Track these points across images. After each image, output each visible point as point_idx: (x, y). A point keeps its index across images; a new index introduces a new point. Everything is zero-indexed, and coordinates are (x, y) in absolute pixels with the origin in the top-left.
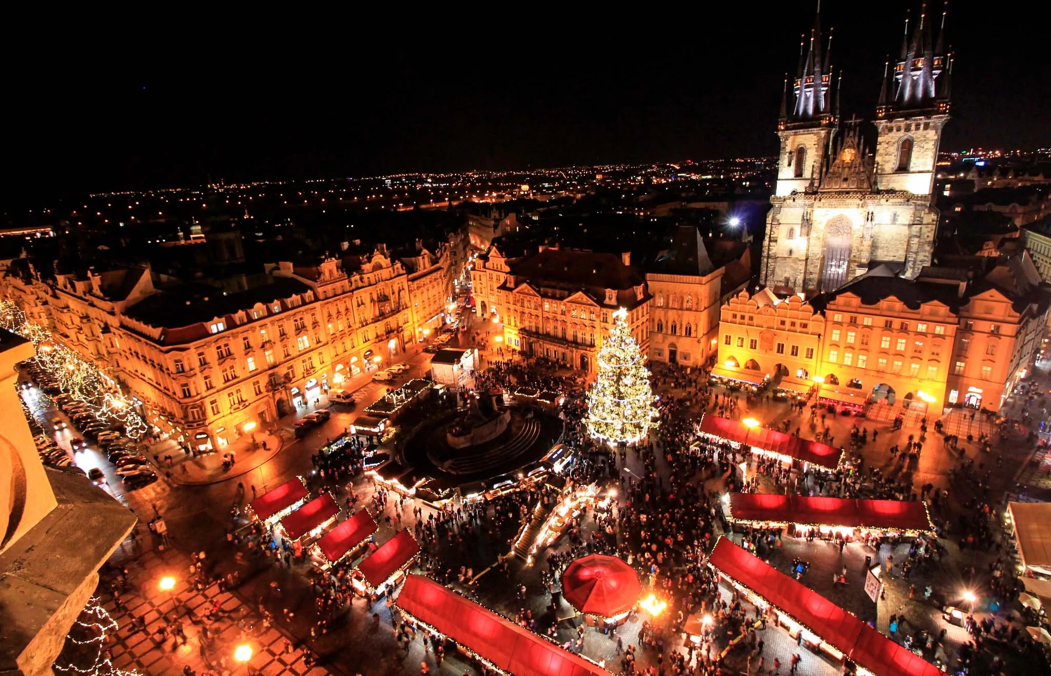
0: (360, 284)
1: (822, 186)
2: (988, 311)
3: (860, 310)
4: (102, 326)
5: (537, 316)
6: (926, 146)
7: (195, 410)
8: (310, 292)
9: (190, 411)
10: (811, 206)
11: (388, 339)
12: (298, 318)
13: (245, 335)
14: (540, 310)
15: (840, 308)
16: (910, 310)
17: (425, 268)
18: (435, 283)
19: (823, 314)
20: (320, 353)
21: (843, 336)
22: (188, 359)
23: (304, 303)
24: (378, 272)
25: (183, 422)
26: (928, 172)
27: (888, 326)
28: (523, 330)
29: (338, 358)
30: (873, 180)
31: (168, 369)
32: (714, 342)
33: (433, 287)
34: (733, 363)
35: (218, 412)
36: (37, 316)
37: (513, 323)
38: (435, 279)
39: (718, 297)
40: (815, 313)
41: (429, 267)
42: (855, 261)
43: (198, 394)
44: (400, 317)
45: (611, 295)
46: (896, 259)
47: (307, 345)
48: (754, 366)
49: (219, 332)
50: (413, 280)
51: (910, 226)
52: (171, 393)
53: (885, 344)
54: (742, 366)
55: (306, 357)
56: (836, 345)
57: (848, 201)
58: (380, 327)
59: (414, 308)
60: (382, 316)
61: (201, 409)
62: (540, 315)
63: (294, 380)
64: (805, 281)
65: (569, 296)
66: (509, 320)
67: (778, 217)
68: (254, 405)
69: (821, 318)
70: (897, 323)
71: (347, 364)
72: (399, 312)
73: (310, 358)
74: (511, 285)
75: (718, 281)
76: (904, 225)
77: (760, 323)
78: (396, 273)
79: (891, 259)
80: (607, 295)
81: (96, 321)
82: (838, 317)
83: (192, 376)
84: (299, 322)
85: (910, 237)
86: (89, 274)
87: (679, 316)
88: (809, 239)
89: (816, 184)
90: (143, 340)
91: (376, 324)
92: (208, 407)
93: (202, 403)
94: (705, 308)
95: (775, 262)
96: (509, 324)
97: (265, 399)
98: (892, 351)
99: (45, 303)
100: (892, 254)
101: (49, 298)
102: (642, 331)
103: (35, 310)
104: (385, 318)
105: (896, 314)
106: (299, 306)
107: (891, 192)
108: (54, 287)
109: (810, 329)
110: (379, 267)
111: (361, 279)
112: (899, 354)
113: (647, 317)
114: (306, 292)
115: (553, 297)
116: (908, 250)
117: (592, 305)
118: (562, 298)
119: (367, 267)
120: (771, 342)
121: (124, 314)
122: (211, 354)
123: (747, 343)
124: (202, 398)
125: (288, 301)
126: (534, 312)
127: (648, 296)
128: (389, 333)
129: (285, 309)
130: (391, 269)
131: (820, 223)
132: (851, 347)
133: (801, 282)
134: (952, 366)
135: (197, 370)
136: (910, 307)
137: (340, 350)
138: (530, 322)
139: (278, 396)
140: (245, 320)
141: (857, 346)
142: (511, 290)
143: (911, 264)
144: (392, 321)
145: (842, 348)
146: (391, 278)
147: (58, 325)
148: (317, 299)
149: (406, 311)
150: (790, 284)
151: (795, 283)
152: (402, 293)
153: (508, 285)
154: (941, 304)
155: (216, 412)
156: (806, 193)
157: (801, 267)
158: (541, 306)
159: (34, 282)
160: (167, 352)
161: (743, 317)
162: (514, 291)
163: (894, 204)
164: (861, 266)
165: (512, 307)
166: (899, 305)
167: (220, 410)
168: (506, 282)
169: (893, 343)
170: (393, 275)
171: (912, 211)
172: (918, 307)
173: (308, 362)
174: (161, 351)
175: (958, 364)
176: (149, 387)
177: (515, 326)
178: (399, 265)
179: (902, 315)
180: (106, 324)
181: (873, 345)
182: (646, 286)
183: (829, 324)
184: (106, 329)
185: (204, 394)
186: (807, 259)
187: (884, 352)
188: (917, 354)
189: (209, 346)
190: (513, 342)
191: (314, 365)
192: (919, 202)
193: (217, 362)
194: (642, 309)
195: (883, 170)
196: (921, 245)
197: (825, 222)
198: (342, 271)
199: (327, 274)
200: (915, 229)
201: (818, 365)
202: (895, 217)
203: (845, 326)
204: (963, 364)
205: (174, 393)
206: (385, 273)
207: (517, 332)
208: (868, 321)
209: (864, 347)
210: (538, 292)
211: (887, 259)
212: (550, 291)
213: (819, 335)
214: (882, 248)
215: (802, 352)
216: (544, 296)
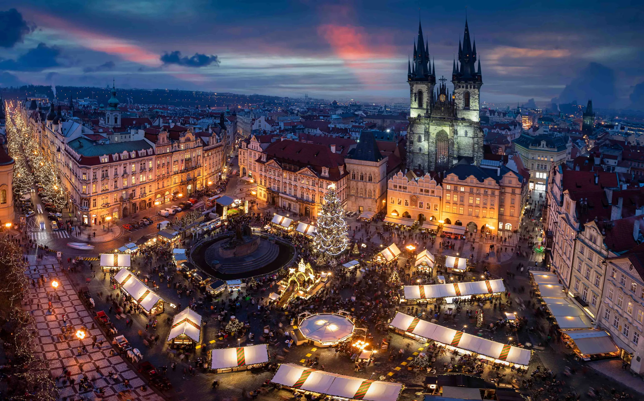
0: (177, 149)
1: (432, 114)
2: (510, 182)
3: (458, 183)
4: (58, 148)
5: (279, 181)
6: (475, 97)
7: (86, 201)
8: (151, 149)
9: (83, 201)
10: (428, 124)
11: (188, 184)
12: (143, 162)
13: (116, 167)
14: (281, 177)
15: (449, 182)
16: (480, 183)
17: (213, 144)
18: (218, 154)
19: (441, 185)
20: (150, 186)
21: (452, 197)
22: (89, 174)
23: (147, 155)
24: (188, 143)
25: (79, 206)
26: (477, 110)
27: (471, 193)
28: (269, 189)
29: (159, 190)
30: (455, 112)
31: (79, 177)
32: (384, 201)
33: (216, 156)
34: (396, 214)
35: (95, 206)
36: (36, 137)
37: (263, 184)
38: (218, 152)
39: (385, 175)
40: (437, 185)
41: (215, 145)
42: (451, 156)
43: (89, 194)
44: (196, 172)
45: (325, 172)
46: (469, 155)
47: (144, 180)
48: (407, 216)
49: (105, 163)
50: (206, 151)
51: (473, 138)
52: (77, 190)
53: (471, 201)
54: (401, 215)
55: (142, 186)
56: (448, 202)
57: (445, 123)
58: (184, 176)
59: (204, 168)
60: (187, 170)
61: (88, 202)
62: (281, 180)
63: (134, 198)
64: (429, 166)
65: (299, 170)
66: (261, 181)
67: (413, 129)
68: (112, 207)
69: (440, 187)
70: (475, 190)
71: (163, 195)
72: (196, 168)
73: (145, 188)
74: (264, 159)
75: (385, 165)
76: (471, 137)
77: (410, 190)
78: (197, 145)
79: (467, 155)
80: (323, 170)
81: (56, 145)
82: (448, 187)
83: (89, 184)
84: (143, 165)
85: (474, 144)
86: (59, 122)
87: (364, 186)
88: (429, 143)
89: (429, 112)
90: (72, 159)
91: (183, 174)
92: (92, 202)
93: (90, 199)
94: (379, 181)
95: (413, 155)
96: (261, 184)
97: (118, 205)
98: (474, 205)
99: (40, 132)
100: (467, 153)
101: (41, 130)
102: (343, 194)
103: (36, 134)
104: (188, 171)
105: (474, 185)
106: (145, 156)
107: (463, 119)
108: (44, 126)
109: (436, 194)
110: (188, 140)
111: (178, 146)
112: (477, 206)
113: (345, 186)
114: (149, 149)
115: (290, 170)
116: (474, 151)
117: (313, 176)
118: (295, 171)
119: (182, 139)
120: (416, 202)
121: (67, 144)
122: (99, 174)
123: (403, 203)
124: (90, 196)
125: (140, 152)
126: (277, 178)
127: (346, 173)
128: (189, 181)
129: (137, 156)
130: (195, 142)
131: (433, 134)
132: (455, 203)
133: (427, 167)
134: (499, 210)
135: (91, 181)
136: (480, 181)
137: (161, 186)
138: (274, 184)
139: (124, 206)
140: (118, 159)
141: (458, 203)
142: (264, 163)
143: (475, 158)
144: (192, 174)
145: (451, 204)
146: (194, 148)
147: (42, 143)
148: (154, 154)
149: (200, 169)
150: (422, 168)
151: (424, 167)
152: (199, 157)
153: (262, 160)
154: (493, 180)
155: (95, 205)
156: (425, 117)
157: (426, 159)
158: (282, 175)
159: (39, 122)
160: (81, 168)
161: (400, 187)
162: (266, 164)
163: (465, 126)
164: (455, 158)
165: (263, 174)
166: (475, 180)
167: (97, 205)
168: (260, 158)
169: (475, 200)
170: (195, 146)
171: (473, 130)
172: (483, 181)
173: (143, 189)
174: (78, 167)
175: (501, 209)
176: (69, 183)
177: (265, 185)
178: (199, 140)
179: (477, 185)
180: (59, 147)
181: (466, 203)
182: (345, 167)
183: (445, 191)
184: (59, 150)
185: (92, 195)
186: (429, 154)
187: (470, 205)
188: (485, 206)
189: (99, 169)
190: (263, 196)
191: (146, 192)
192: (476, 126)
193: (100, 179)
194: (343, 181)
195: (459, 107)
196: (479, 148)
197: (435, 134)
198: (169, 140)
199: (161, 140)
200: (476, 139)
201: (441, 214)
202: (466, 133)
203: (452, 192)
204: (503, 209)
205: (79, 190)
206: (191, 145)
207: (265, 190)
208: (462, 189)
209: (462, 203)
210: (280, 166)
211: (465, 155)
212: (288, 166)
213: (440, 197)
214: (463, 149)
215: (432, 208)
216: (284, 169)
